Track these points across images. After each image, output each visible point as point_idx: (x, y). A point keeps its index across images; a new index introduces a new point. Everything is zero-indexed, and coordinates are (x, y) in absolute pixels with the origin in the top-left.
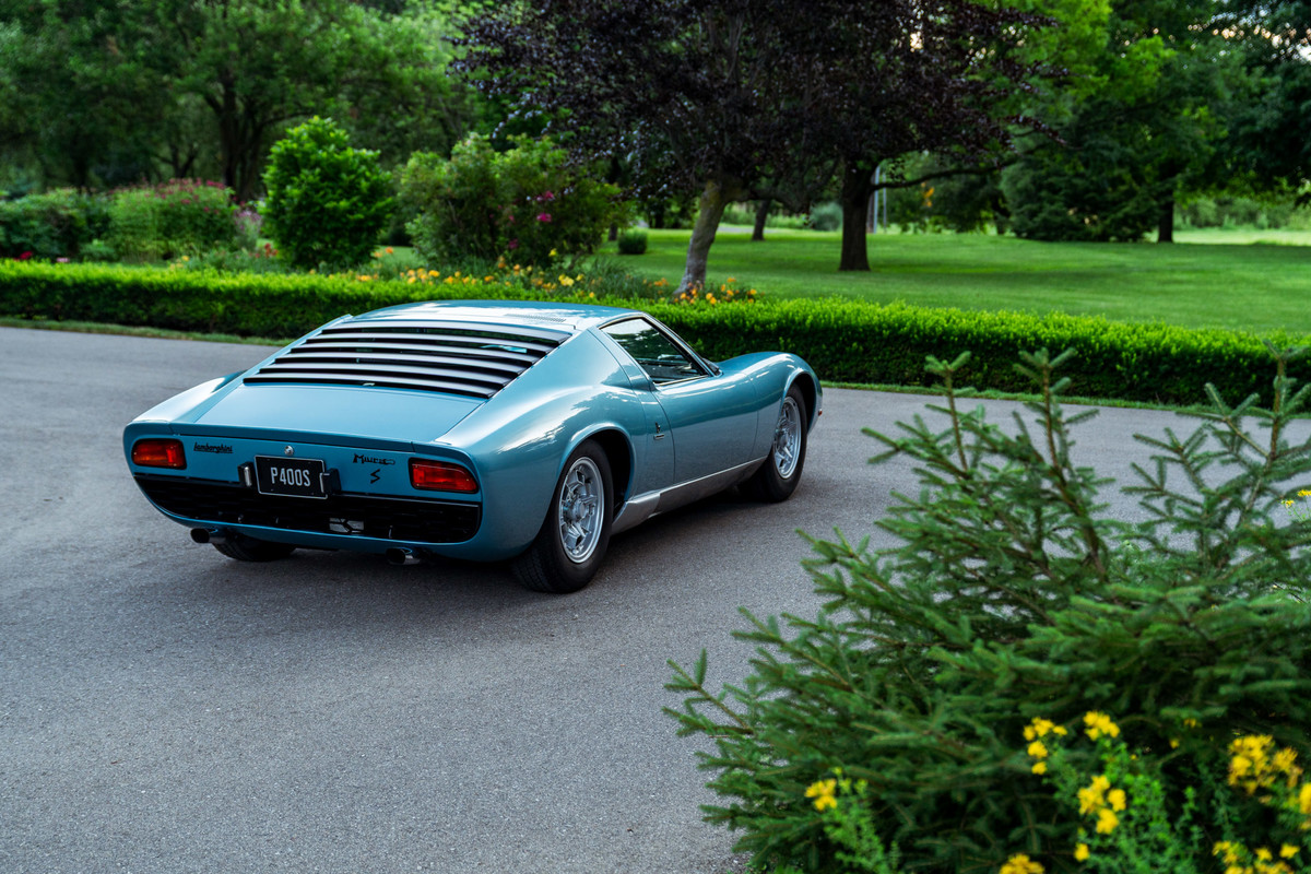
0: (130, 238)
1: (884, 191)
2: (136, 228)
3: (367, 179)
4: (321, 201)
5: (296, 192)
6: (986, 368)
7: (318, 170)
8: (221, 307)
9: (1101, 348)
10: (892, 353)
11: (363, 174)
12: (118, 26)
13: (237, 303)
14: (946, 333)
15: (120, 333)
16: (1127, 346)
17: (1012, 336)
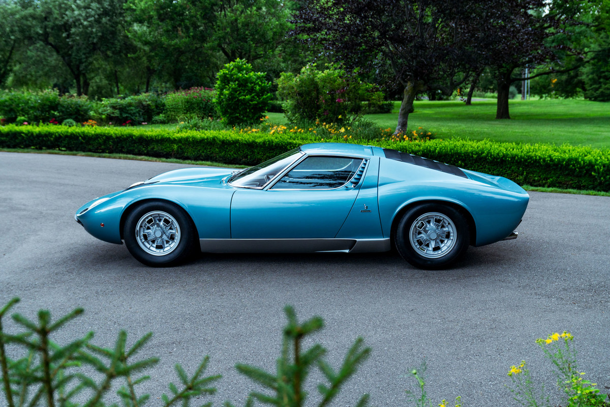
0: (173, 113)
1: (529, 81)
2: (176, 109)
3: (259, 86)
4: (238, 96)
5: (227, 92)
6: (525, 173)
7: (237, 82)
8: (175, 147)
9: (584, 163)
10: (479, 166)
11: (258, 83)
12: (182, 23)
13: (183, 145)
14: (505, 156)
15: (132, 159)
16: (598, 162)
17: (538, 158)
